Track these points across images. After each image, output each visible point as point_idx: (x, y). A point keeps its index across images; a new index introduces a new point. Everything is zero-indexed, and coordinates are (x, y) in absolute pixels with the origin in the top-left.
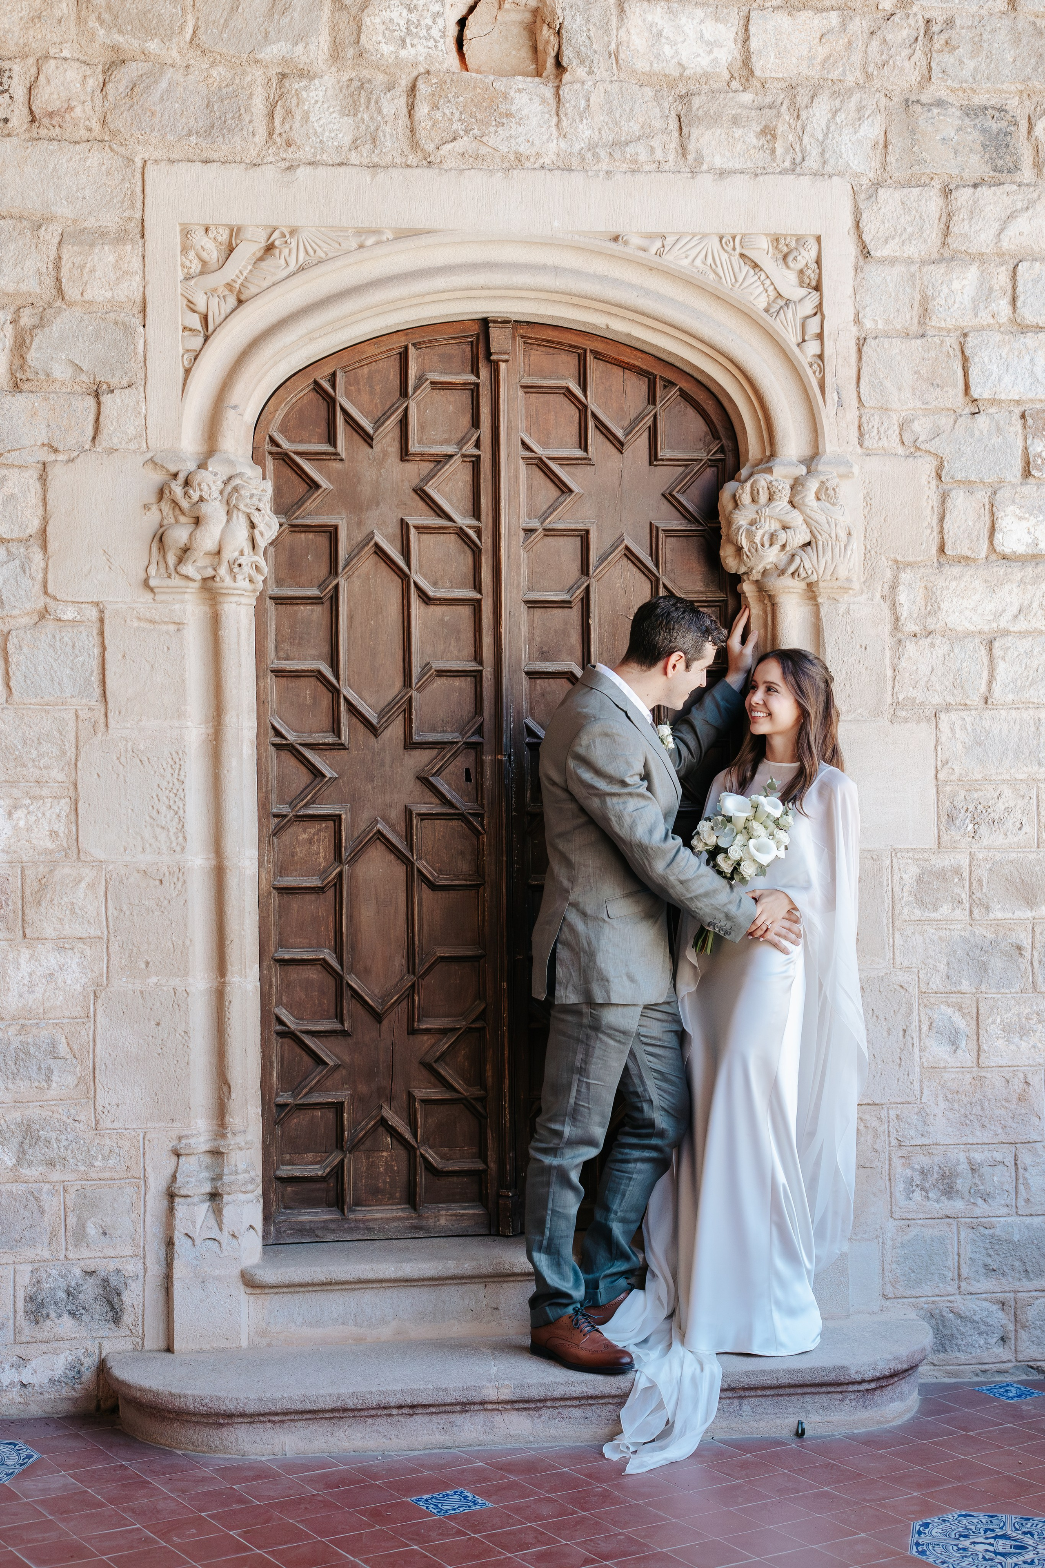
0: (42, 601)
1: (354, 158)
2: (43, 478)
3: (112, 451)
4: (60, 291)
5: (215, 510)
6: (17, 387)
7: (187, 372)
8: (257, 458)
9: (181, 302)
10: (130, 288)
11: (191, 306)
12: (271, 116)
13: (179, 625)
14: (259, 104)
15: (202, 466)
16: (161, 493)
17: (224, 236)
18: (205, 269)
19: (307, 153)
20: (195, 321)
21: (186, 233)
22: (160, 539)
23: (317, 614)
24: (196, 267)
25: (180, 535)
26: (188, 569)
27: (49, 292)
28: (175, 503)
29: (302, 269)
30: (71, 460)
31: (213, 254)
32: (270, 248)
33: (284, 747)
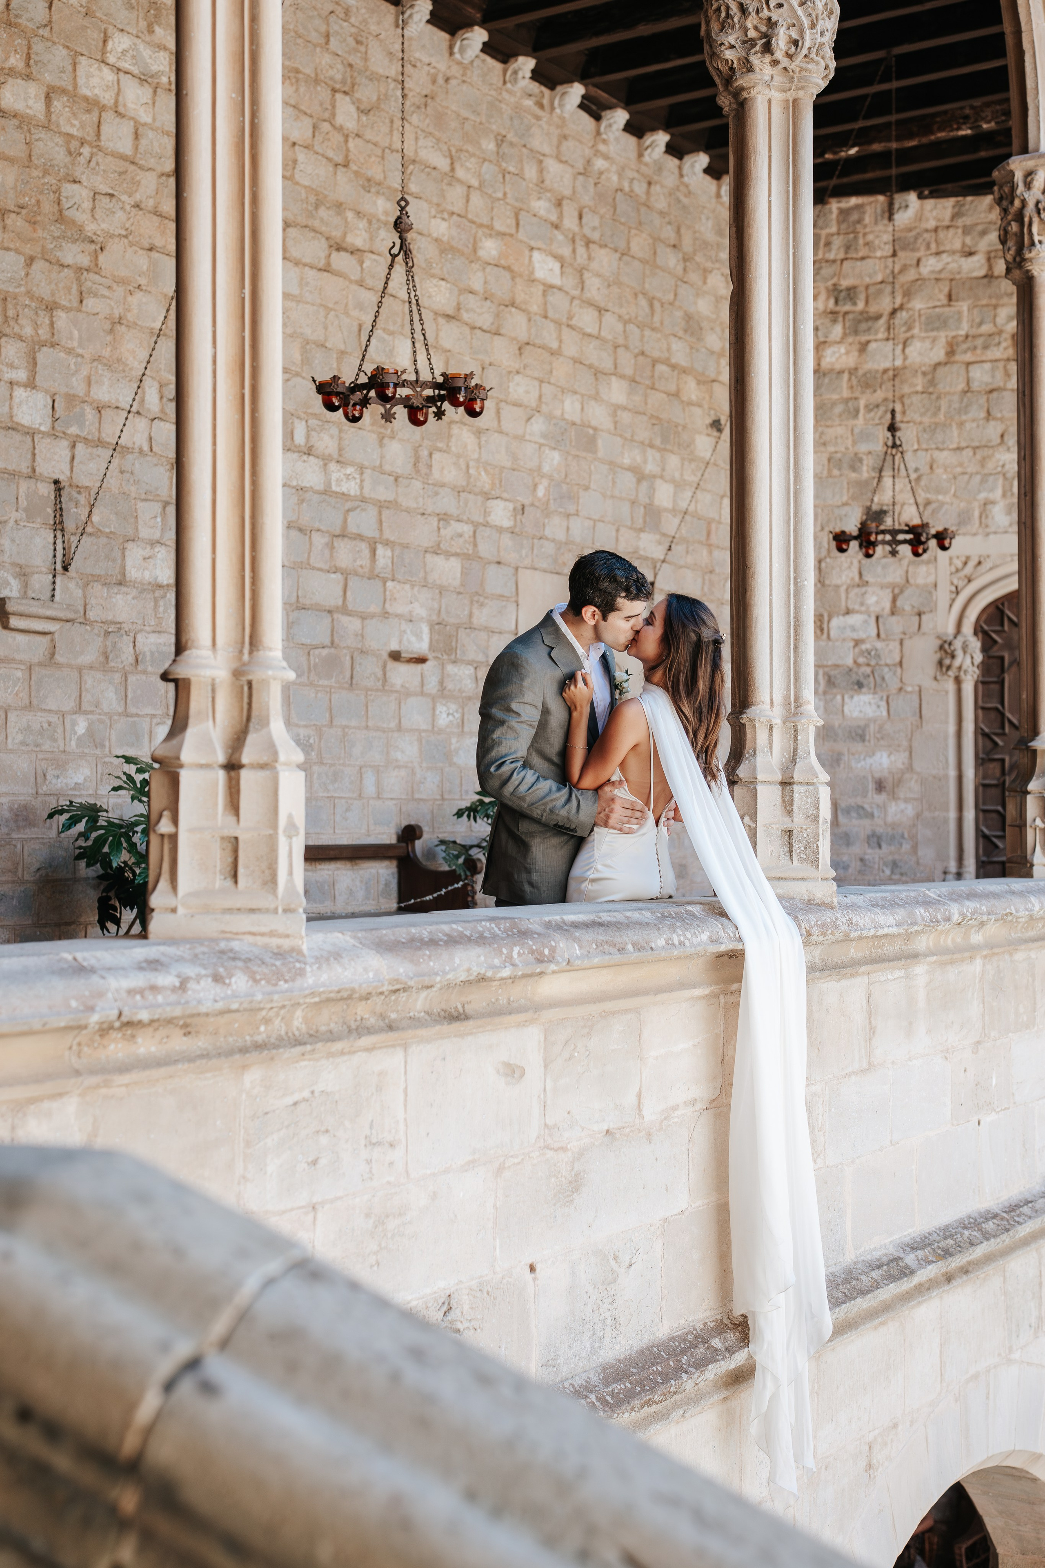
0: (900, 685)
1: (1010, 530)
2: (901, 644)
3: (924, 634)
4: (907, 581)
5: (959, 653)
6: (893, 613)
7: (951, 606)
8: (976, 633)
9: (948, 583)
10: (931, 579)
11: (952, 584)
12: (980, 517)
13: (947, 692)
14: (977, 514)
15: (955, 637)
16: (941, 647)
17: (964, 559)
18: (957, 571)
19: (993, 529)
20: (954, 589)
21: (951, 559)
22: (940, 663)
23: (995, 687)
24: (953, 569)
25: (947, 661)
26: (950, 673)
27: (904, 581)
28: (946, 651)
29: (991, 569)
30: (911, 637)
31: (959, 564)
32: (980, 563)
33: (985, 735)
